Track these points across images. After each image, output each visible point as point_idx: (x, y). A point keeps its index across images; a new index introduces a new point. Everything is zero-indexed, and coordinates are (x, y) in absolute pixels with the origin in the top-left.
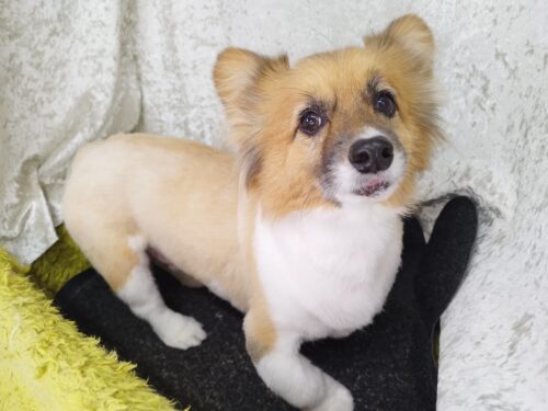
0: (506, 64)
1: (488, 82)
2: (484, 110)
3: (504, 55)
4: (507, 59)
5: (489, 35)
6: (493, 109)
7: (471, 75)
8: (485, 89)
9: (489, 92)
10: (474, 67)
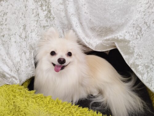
0: (147, 25)
1: (142, 29)
2: (140, 35)
3: (147, 23)
5: (143, 18)
6: (142, 35)
7: (137, 27)
8: (141, 30)
10: (138, 25)
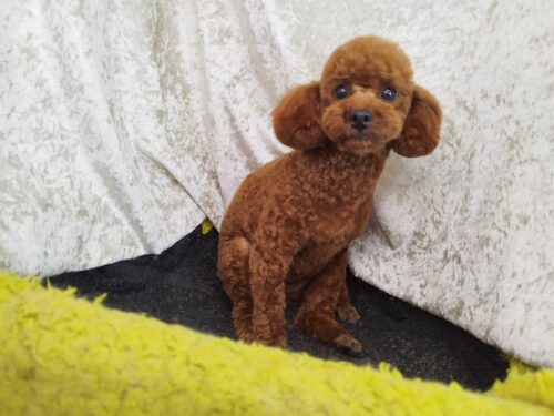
0: (467, 108)
1: (453, 124)
2: (452, 146)
4: (468, 104)
5: (449, 88)
6: (458, 144)
9: (455, 131)
